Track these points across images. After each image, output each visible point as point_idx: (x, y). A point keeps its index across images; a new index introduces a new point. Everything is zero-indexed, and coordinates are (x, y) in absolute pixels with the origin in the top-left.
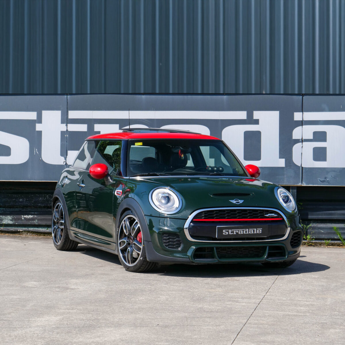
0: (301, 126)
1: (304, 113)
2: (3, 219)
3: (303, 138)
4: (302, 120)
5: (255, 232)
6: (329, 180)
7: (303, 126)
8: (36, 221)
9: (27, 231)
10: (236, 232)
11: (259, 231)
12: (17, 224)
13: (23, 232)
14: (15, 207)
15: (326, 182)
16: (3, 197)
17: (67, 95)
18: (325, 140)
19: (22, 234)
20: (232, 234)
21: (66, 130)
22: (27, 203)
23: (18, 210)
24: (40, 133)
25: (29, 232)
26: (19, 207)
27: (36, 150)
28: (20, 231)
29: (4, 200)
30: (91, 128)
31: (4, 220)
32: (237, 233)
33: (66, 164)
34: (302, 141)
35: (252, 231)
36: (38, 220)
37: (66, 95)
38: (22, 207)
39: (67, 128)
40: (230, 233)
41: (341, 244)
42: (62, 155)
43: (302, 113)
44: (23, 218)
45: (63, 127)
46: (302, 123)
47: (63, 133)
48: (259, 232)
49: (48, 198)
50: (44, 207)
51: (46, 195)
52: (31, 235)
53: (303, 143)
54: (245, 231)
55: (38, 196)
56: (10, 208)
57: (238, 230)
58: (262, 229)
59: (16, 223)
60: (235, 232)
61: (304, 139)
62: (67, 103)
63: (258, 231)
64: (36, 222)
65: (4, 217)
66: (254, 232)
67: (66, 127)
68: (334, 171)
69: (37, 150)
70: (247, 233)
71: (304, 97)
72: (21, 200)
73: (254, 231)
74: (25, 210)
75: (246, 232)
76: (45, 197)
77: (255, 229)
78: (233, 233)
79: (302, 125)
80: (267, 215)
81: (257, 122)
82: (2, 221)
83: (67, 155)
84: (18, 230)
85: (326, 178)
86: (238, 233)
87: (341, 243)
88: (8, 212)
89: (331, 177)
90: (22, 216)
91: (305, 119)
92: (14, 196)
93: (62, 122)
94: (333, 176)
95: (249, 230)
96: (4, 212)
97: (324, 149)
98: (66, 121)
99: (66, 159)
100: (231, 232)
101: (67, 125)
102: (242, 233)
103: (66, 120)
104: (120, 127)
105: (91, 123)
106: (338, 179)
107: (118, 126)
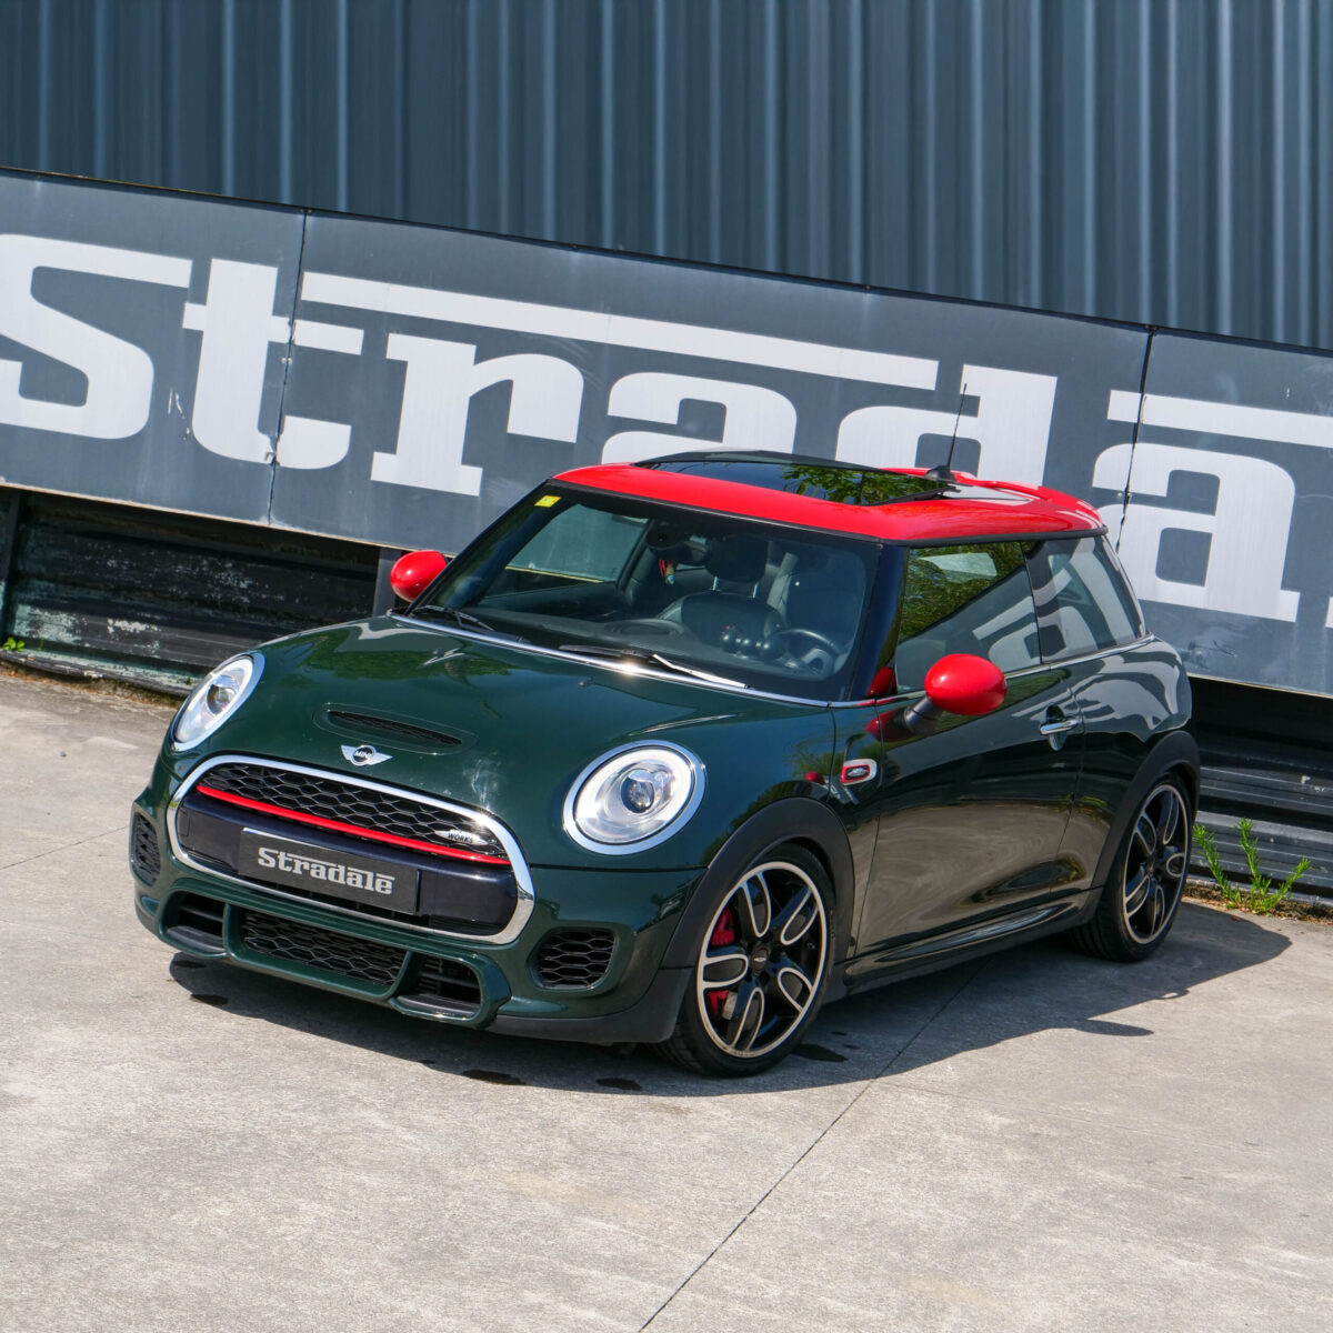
0: (1128, 442)
1: (1149, 397)
2: (43, 623)
3: (1131, 490)
4: (1136, 421)
5: (369, 887)
6: (1205, 656)
7: (1136, 445)
8: (157, 645)
9: (115, 680)
10: (302, 866)
11: (384, 884)
12: (87, 645)
13: (102, 681)
14: (88, 584)
15: (1193, 662)
16: (52, 542)
17: (306, 215)
18: (1208, 507)
19: (97, 689)
20: (289, 869)
21: (286, 341)
22: (132, 579)
23: (97, 597)
24: (196, 337)
25: (120, 683)
26: (102, 586)
27: (174, 399)
28: (90, 677)
29: (54, 554)
30: (375, 344)
31: (46, 626)
32: (306, 873)
33: (274, 462)
34: (1127, 498)
35: (359, 878)
36: (164, 643)
37: (301, 213)
38: (112, 587)
39: (292, 333)
40: (282, 866)
41: (1215, 893)
42: (263, 427)
43: (1140, 395)
44: (111, 630)
45: (279, 330)
46: (1134, 433)
47: (275, 350)
48: (383, 889)
49: (204, 569)
50: (190, 600)
51: (200, 557)
52: (126, 694)
53: (1129, 506)
54: (332, 872)
55: (173, 556)
56: (74, 585)
57: (311, 863)
58: (393, 879)
59: (83, 641)
60: (298, 864)
61: (1135, 495)
62: (303, 242)
63: (379, 882)
64: (154, 649)
65: (46, 614)
66: (364, 883)
67: (288, 328)
68: (1229, 627)
69: (177, 397)
70: (341, 881)
71: (1154, 338)
72: (111, 563)
73: (365, 877)
74: (121, 600)
75: (337, 875)
76: (196, 564)
77: (370, 875)
78: (293, 868)
79: (1134, 442)
80: (445, 834)
81: (969, 406)
82: (38, 627)
83: (280, 430)
84: (85, 673)
85: (1193, 646)
86: (309, 871)
87: (1217, 890)
88: (63, 598)
89: (1214, 647)
90: (110, 621)
91: (1146, 420)
92: (90, 545)
93: (277, 311)
94: (1220, 644)
95: (347, 871)
96: (49, 596)
97: (1202, 541)
98: (291, 307)
99: (275, 442)
100: (287, 863)
101: (292, 324)
102: (322, 876)
103: (291, 305)
104: (479, 358)
105: (377, 325)
106: (1236, 656)
107: (471, 349)
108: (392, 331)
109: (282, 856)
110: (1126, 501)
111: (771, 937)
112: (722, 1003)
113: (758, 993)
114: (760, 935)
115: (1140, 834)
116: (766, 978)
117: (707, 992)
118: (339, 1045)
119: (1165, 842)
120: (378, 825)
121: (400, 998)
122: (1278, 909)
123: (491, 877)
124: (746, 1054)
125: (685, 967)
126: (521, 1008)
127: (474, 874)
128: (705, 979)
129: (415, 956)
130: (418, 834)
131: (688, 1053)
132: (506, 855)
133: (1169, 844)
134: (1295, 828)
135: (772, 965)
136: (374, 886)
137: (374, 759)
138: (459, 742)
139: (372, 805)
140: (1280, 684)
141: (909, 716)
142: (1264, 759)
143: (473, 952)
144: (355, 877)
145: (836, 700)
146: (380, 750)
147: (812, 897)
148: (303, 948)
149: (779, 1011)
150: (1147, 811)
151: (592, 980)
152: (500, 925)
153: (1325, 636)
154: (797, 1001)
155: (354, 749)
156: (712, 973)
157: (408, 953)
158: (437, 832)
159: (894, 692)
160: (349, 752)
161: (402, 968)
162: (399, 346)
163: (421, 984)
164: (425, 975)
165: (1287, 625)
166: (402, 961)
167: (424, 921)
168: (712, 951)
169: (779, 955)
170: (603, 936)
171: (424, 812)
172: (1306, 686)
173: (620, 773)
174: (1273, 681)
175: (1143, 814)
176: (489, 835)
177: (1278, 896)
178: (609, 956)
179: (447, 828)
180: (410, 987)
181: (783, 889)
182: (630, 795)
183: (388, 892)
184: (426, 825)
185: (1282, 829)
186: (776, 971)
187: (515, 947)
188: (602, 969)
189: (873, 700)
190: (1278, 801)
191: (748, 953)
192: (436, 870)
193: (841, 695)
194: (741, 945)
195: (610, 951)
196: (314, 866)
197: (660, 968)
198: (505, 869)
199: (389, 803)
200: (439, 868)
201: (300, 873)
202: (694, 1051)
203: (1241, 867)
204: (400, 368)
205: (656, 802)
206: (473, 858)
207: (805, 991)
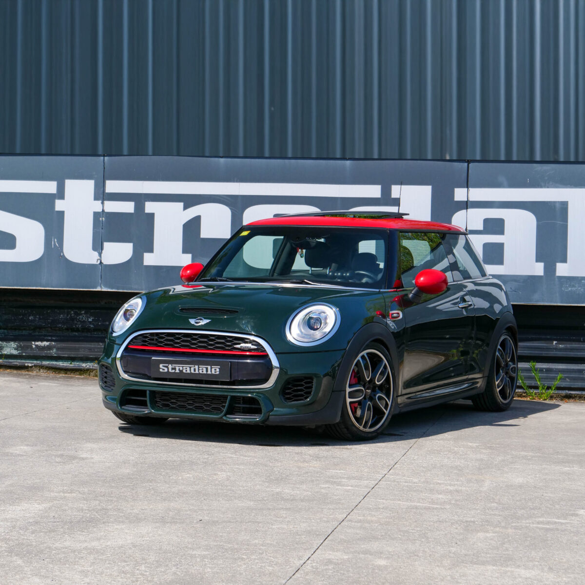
0: (464, 209)
1: (471, 189)
3: (468, 229)
4: (467, 200)
5: (209, 372)
7: (468, 210)
8: (55, 350)
9: (40, 366)
10: (179, 369)
11: (215, 370)
12: (24, 354)
13: (34, 367)
14: (22, 328)
16: (4, 312)
17: (104, 157)
18: (501, 232)
19: (32, 371)
20: (173, 371)
21: (101, 211)
22: (41, 323)
23: (26, 334)
24: (61, 214)
25: (42, 367)
26: (28, 328)
27: (54, 241)
28: (28, 366)
29: (6, 317)
30: (140, 207)
31: (5, 348)
32: (181, 371)
33: (101, 263)
34: (467, 233)
35: (205, 370)
36: (58, 349)
37: (102, 156)
38: (33, 328)
39: (103, 207)
40: (170, 370)
41: (524, 394)
42: (94, 248)
43: (467, 189)
44: (34, 346)
45: (97, 206)
46: (466, 205)
47: (96, 215)
48: (215, 372)
49: (72, 315)
50: (67, 329)
51: (70, 310)
52: (45, 372)
54: (192, 369)
55: (58, 311)
56: (15, 329)
57: (183, 367)
58: (220, 367)
59: (22, 353)
60: (177, 368)
61: (470, 231)
62: (104, 168)
63: (213, 369)
64: (54, 352)
65: (4, 343)
66: (207, 371)
67: (101, 205)
68: (515, 281)
69: (56, 240)
70: (197, 372)
71: (470, 165)
72: (31, 318)
73: (207, 368)
74: (37, 334)
75: (195, 370)
76: (68, 313)
77: (209, 367)
78: (175, 370)
79: (467, 209)
80: (238, 346)
81: (396, 202)
83: (102, 249)
84: (26, 365)
88: (11, 336)
90: (33, 343)
91: (471, 199)
92: (21, 311)
93: (96, 199)
94: (513, 289)
95: (199, 367)
96: (5, 336)
97: (500, 247)
99: (100, 254)
100: (172, 369)
101: (103, 203)
102: (188, 372)
103: (101, 195)
104: (185, 208)
105: (139, 199)
106: (520, 293)
107: (181, 205)
108: (147, 201)
109: (170, 366)
111: (372, 381)
112: (356, 409)
113: (369, 404)
114: (368, 380)
115: (499, 355)
116: (371, 399)
117: (351, 403)
119: (508, 360)
120: (209, 347)
121: (228, 416)
122: (551, 397)
123: (260, 360)
124: (367, 430)
125: (342, 391)
126: (278, 413)
127: (247, 360)
128: (349, 398)
129: (232, 397)
130: (227, 348)
132: (265, 351)
134: (553, 364)
135: (373, 393)
136: (211, 371)
137: (204, 322)
138: (237, 312)
139: (206, 340)
140: (540, 302)
142: (536, 336)
143: (256, 393)
144: (203, 369)
146: (205, 318)
147: (385, 365)
148: (182, 404)
151: (306, 398)
152: (265, 380)
153: (557, 279)
154: (385, 408)
155: (195, 320)
156: (351, 395)
157: (229, 397)
158: (235, 346)
159: (403, 287)
160: (192, 321)
161: (227, 403)
162: (150, 207)
163: (234, 410)
165: (540, 277)
166: (226, 401)
167: (233, 383)
168: (350, 386)
169: (376, 389)
170: (308, 379)
171: (228, 339)
172: (551, 302)
173: (306, 316)
174: (536, 301)
175: (499, 347)
176: (258, 344)
177: (551, 392)
178: (312, 387)
179: (239, 344)
180: (231, 411)
182: (311, 324)
183: (218, 373)
184: (230, 344)
185: (548, 365)
186: (375, 395)
187: (273, 388)
188: (310, 393)
190: (545, 354)
191: (364, 387)
192: (237, 361)
194: (361, 384)
195: (313, 385)
196: (184, 368)
197: (333, 391)
198: (266, 356)
199: (213, 338)
200: (238, 359)
201: (179, 372)
203: (533, 383)
204: (151, 216)
205: (322, 325)
206: (251, 354)
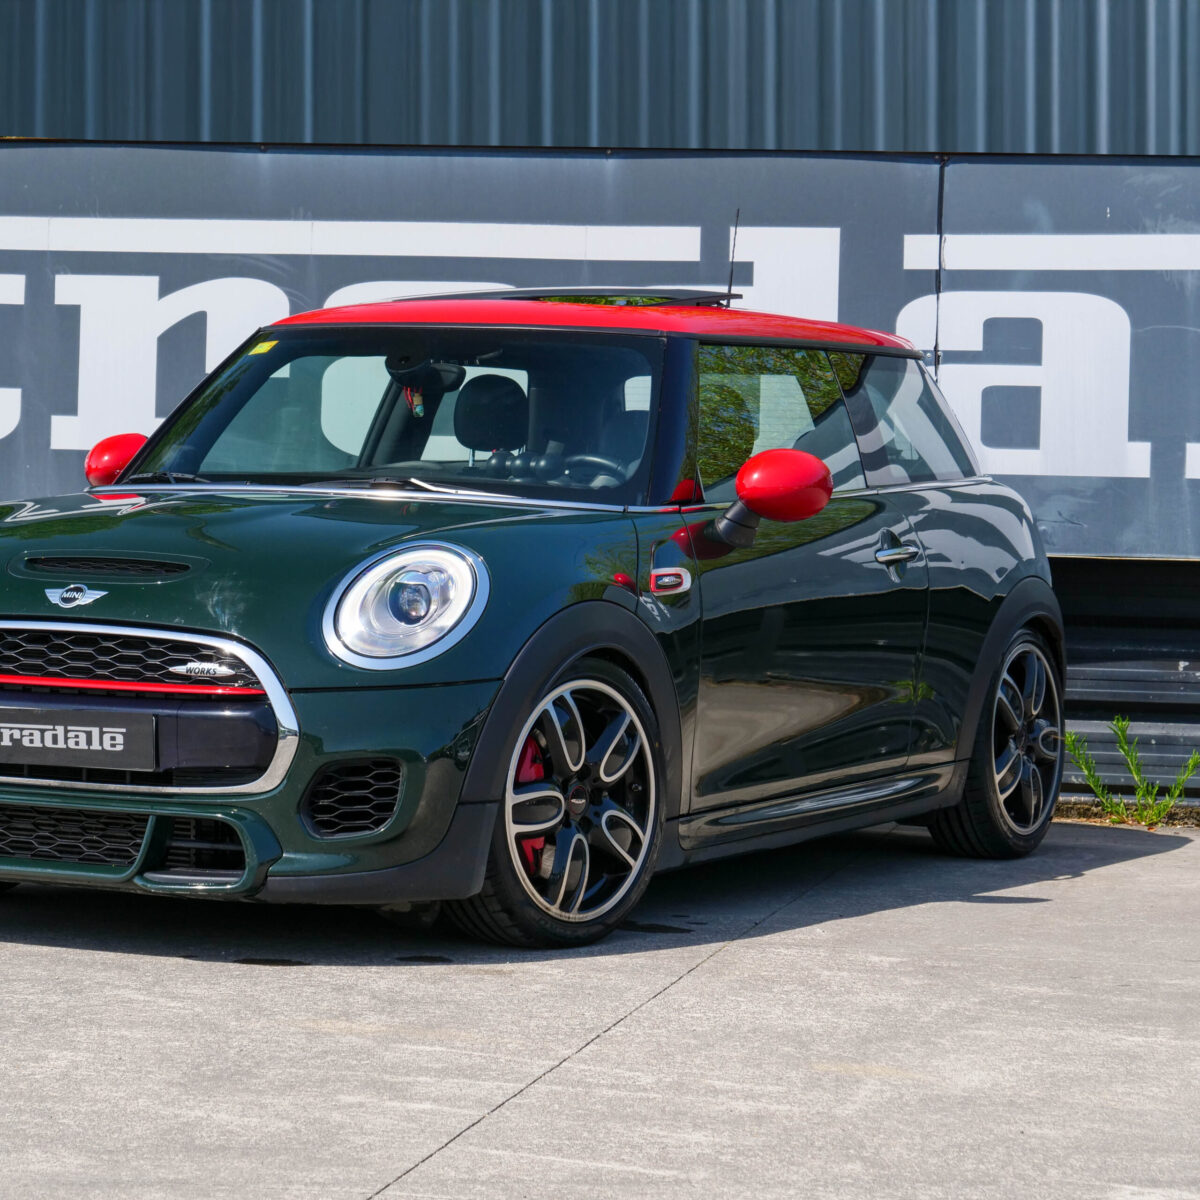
0: (932, 293)
1: (949, 238)
3: (941, 348)
4: (937, 268)
5: (96, 746)
6: (1050, 531)
7: (941, 295)
10: (11, 735)
11: (113, 739)
18: (1033, 356)
30: (40, 289)
32: (17, 743)
34: (937, 358)
35: (83, 738)
41: (1094, 809)
43: (938, 236)
46: (936, 281)
48: (113, 746)
53: (942, 367)
54: (48, 736)
57: (21, 730)
58: (124, 730)
60: (6, 734)
61: (945, 352)
63: (106, 737)
66: (89, 742)
68: (1072, 493)
70: (61, 745)
71: (947, 169)
73: (89, 735)
75: (55, 739)
77: (95, 731)
79: (938, 291)
80: (180, 669)
81: (742, 274)
86: (20, 740)
87: (1097, 806)
89: (1059, 518)
91: (949, 265)
94: (1065, 515)
95: (66, 732)
97: (1032, 395)
102: (37, 744)
104: (165, 290)
105: (39, 267)
106: (1085, 526)
107: (152, 282)
108: (59, 272)
110: (937, 362)
111: (589, 772)
112: (538, 854)
113: (580, 840)
114: (575, 769)
115: (1005, 699)
116: (587, 824)
117: (520, 838)
118: (78, 951)
119: (1035, 713)
120: (100, 672)
121: (149, 875)
122: (1171, 818)
123: (244, 710)
124: (574, 916)
125: (490, 802)
126: (296, 867)
127: (223, 710)
128: (516, 822)
129: (160, 819)
130: (149, 674)
131: (504, 916)
132: (259, 683)
133: (1038, 717)
134: (1177, 725)
135: (593, 809)
136: (101, 743)
137: (88, 598)
138: (187, 568)
139: (89, 650)
140: (1141, 552)
141: (722, 525)
142: (1132, 648)
143: (232, 806)
144: (77, 736)
145: (634, 504)
146: (91, 587)
147: (632, 724)
148: (22, 839)
149: (607, 868)
150: (1010, 672)
151: (378, 823)
152: (258, 770)
153: (1186, 489)
154: (629, 853)
155: (61, 591)
156: (522, 813)
157: (151, 821)
158: (171, 669)
159: (701, 500)
160: (54, 596)
161: (144, 842)
162: (68, 289)
163: (170, 857)
164: (174, 844)
165: (1140, 482)
166: (143, 833)
167: (166, 778)
168: (519, 787)
169: (600, 796)
170: (384, 768)
171: (154, 647)
172: (1171, 551)
173: (387, 580)
174: (1133, 550)
175: (1005, 675)
176: (237, 663)
177: (1169, 802)
178: (396, 792)
179: (184, 662)
180: (158, 860)
181: (597, 715)
182: (401, 604)
183: (120, 748)
184: (157, 662)
185: (1163, 728)
186: (599, 815)
187: (281, 792)
188: (389, 807)
189: (677, 507)
190: (1155, 696)
191: (564, 791)
192: (174, 712)
193: (640, 498)
194: (553, 782)
195: (397, 784)
196: (25, 733)
197: (461, 803)
198: (260, 699)
199: (110, 644)
200: (179, 709)
201: (10, 744)
202: (509, 912)
203: (1120, 778)
204: (72, 313)
205: (433, 607)
206: (220, 691)
207: (636, 842)
